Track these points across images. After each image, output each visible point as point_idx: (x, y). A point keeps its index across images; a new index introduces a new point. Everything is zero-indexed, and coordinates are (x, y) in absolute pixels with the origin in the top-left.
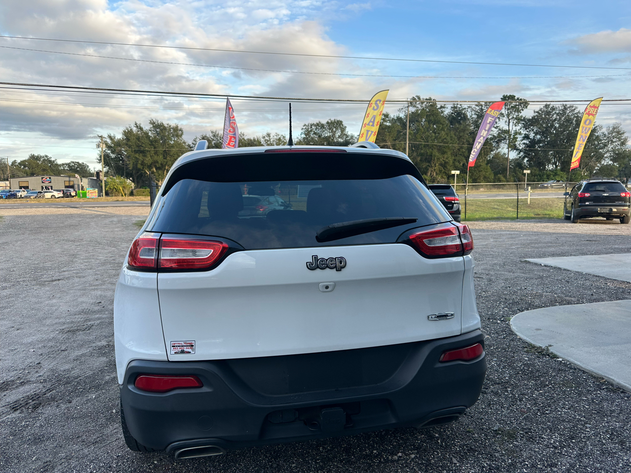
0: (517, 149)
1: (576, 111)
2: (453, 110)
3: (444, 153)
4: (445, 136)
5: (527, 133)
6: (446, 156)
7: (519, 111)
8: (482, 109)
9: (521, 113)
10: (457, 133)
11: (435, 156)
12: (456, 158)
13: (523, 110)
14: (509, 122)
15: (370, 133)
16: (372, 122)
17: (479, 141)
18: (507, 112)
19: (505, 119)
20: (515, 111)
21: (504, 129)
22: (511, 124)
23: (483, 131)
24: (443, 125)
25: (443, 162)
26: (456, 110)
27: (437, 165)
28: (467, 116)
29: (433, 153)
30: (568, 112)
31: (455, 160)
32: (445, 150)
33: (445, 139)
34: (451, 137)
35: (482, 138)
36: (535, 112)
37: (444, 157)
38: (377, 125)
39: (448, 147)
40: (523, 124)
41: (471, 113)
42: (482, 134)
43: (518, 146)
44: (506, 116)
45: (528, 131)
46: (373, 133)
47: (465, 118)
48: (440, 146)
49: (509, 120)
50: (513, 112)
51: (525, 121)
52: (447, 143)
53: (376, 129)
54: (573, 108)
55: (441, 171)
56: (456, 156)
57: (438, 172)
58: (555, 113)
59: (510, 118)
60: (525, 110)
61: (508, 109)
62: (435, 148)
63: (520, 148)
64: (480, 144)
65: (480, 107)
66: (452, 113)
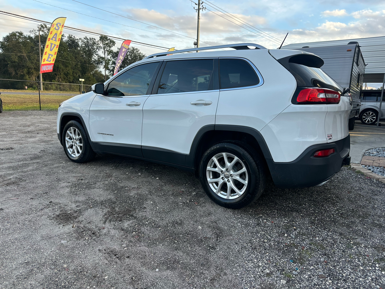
0: (109, 70)
1: (139, 52)
2: (69, 39)
3: (66, 66)
4: (67, 55)
5: (114, 60)
6: (68, 69)
7: (110, 47)
8: (88, 42)
9: (111, 48)
10: (74, 55)
11: (61, 68)
12: (74, 71)
13: (112, 46)
14: (105, 53)
15: (53, 45)
16: (54, 38)
17: (119, 62)
18: (103, 46)
19: (103, 50)
20: (108, 46)
21: (101, 56)
22: (106, 54)
23: (121, 56)
24: (64, 47)
25: (66, 72)
26: (71, 39)
27: (62, 74)
28: (79, 44)
29: (59, 66)
30: (135, 52)
31: (73, 72)
32: (67, 65)
33: (67, 57)
34: (71, 57)
35: (120, 60)
36: (118, 49)
37: (66, 70)
38: (58, 41)
39: (69, 63)
40: (112, 55)
41: (81, 43)
42: (120, 58)
43: (110, 68)
44: (103, 49)
45: (115, 60)
46: (56, 46)
47: (78, 45)
48: (63, 62)
49: (105, 51)
50: (107, 47)
51: (113, 54)
52: (68, 60)
53: (58, 43)
54: (138, 50)
55: (65, 78)
56: (74, 69)
57: (63, 79)
58: (129, 51)
59: (105, 50)
60: (113, 47)
61: (104, 45)
62: (60, 63)
63: (111, 69)
64: (119, 64)
65: (87, 40)
66: (68, 41)
